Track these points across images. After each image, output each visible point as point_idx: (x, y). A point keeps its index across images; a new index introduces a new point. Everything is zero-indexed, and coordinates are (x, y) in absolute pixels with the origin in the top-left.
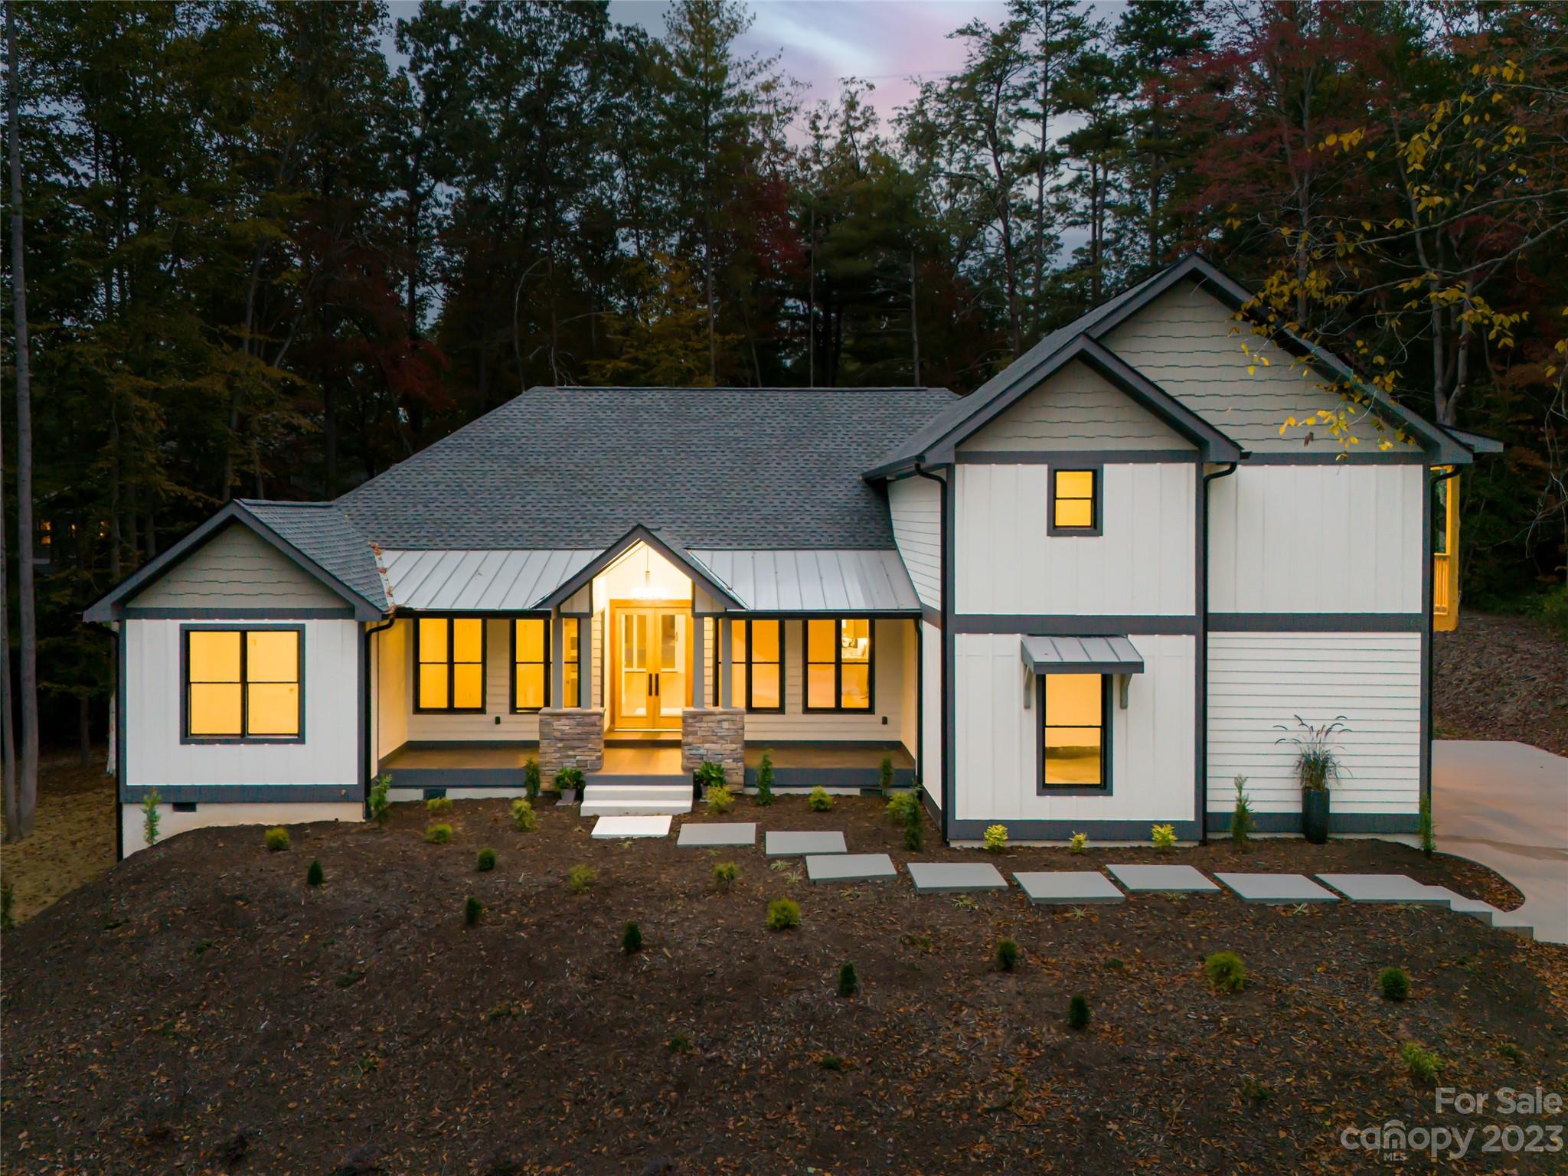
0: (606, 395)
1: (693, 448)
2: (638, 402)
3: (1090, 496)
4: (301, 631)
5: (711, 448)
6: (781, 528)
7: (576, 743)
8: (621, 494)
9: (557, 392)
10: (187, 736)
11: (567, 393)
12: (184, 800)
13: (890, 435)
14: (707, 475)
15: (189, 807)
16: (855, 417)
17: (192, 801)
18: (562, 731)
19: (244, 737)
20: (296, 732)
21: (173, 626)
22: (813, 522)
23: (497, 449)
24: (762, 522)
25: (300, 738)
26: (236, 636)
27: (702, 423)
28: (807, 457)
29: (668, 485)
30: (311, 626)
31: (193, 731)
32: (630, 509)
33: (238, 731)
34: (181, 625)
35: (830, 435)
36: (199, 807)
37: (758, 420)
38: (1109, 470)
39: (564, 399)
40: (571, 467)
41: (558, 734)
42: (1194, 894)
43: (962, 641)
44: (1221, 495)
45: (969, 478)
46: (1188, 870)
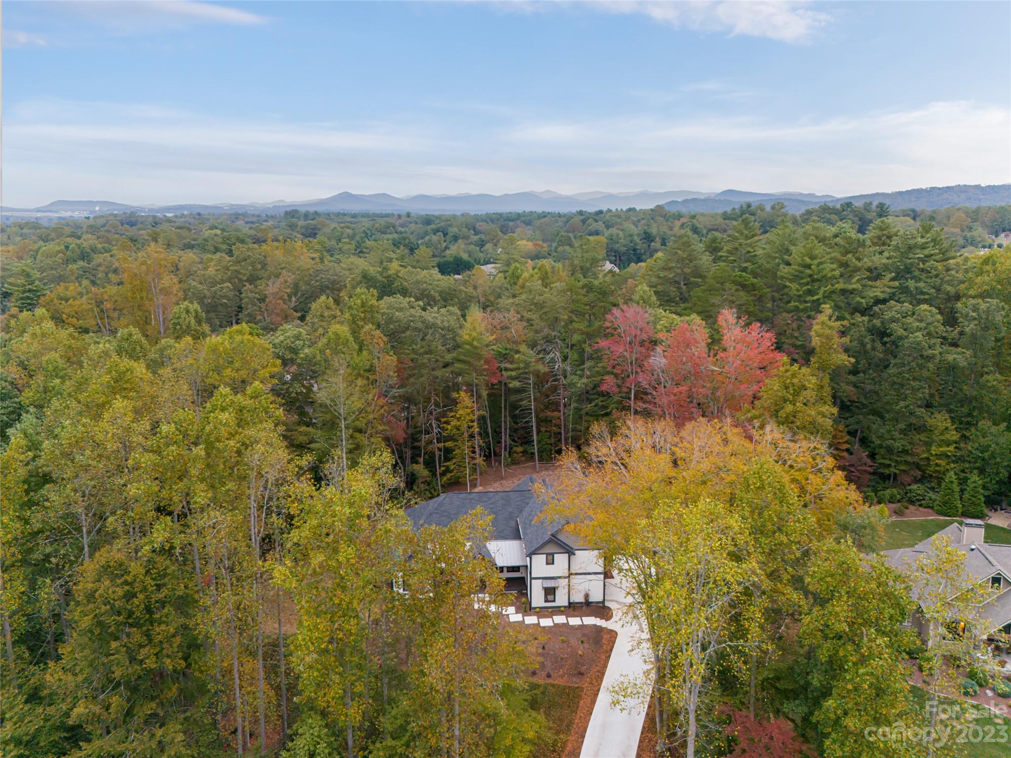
3: (552, 559)
6: (502, 535)
13: (523, 506)
16: (516, 500)
22: (508, 533)
27: (485, 503)
35: (511, 506)
37: (496, 502)
38: (555, 555)
42: (563, 624)
43: (533, 581)
44: (572, 557)
45: (534, 557)
46: (564, 617)
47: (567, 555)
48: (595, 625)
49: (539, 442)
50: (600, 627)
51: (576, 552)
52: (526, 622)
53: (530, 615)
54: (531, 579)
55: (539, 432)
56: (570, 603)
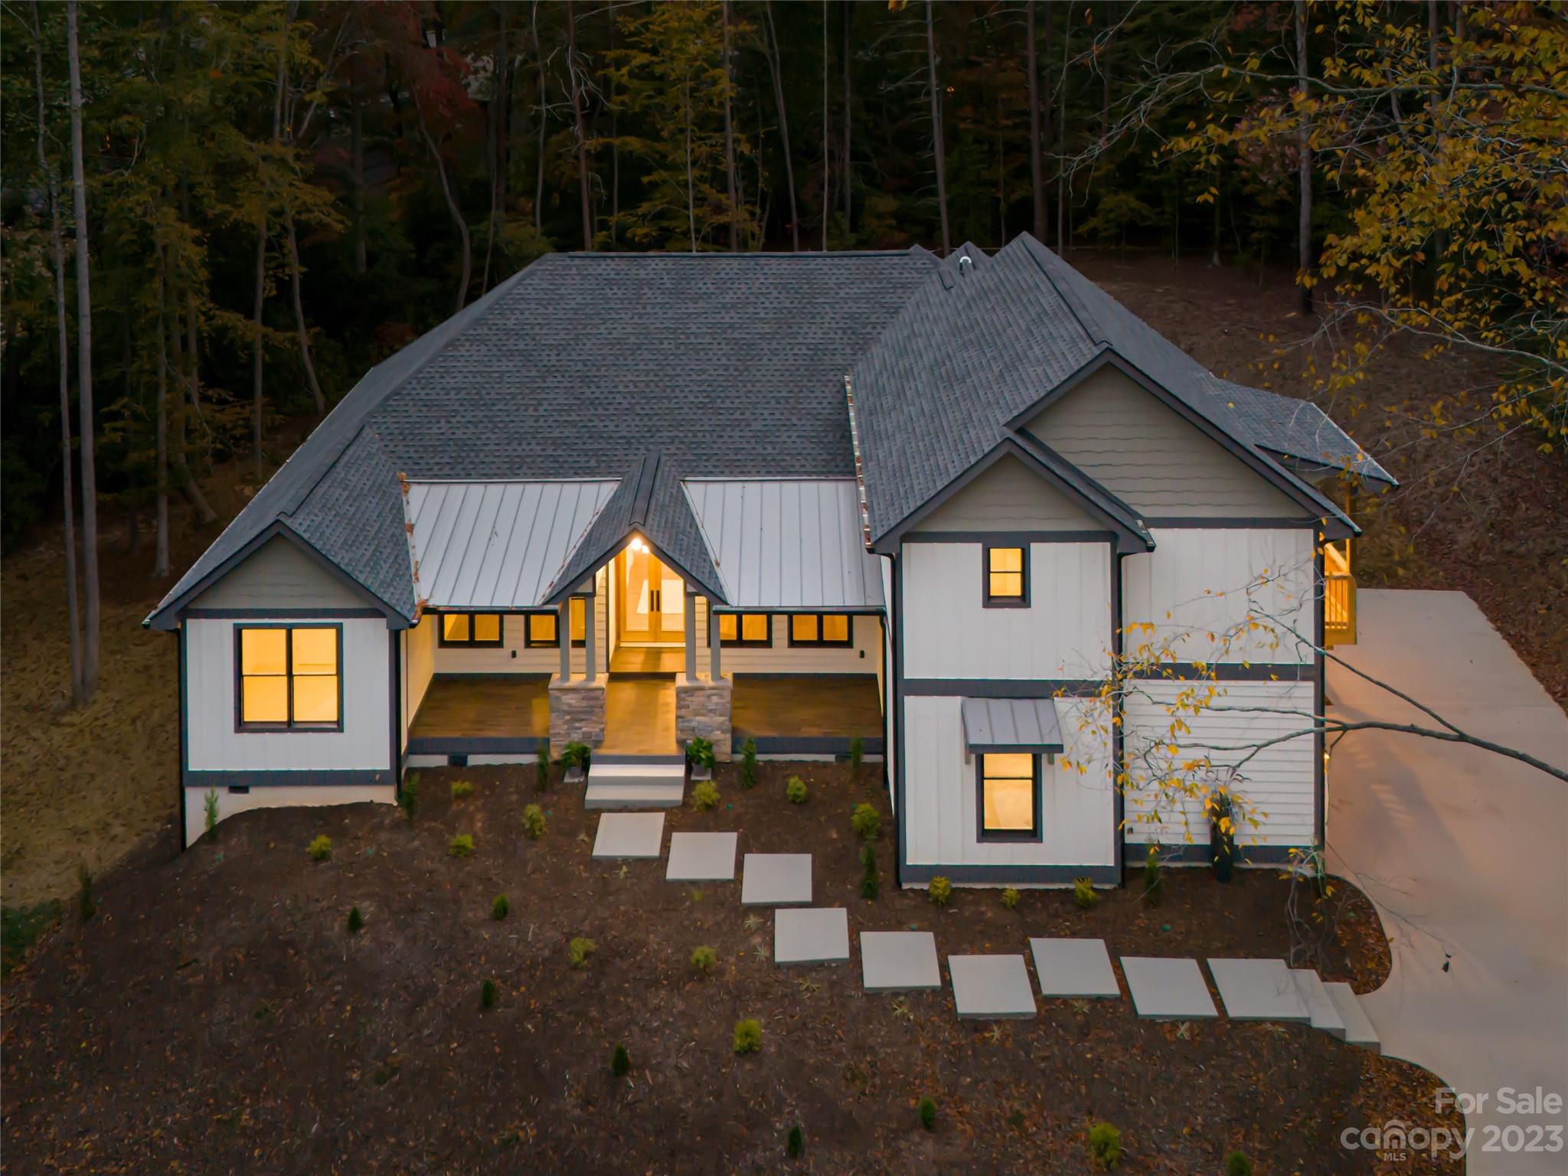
0: (613, 265)
1: (692, 339)
2: (642, 273)
3: (1019, 569)
4: (339, 629)
5: (708, 339)
6: (770, 450)
7: (583, 716)
8: (625, 404)
9: (568, 261)
10: (241, 725)
11: (577, 262)
12: (239, 783)
13: (873, 319)
14: (704, 377)
15: (242, 789)
16: (842, 294)
17: (245, 784)
18: (570, 705)
19: (290, 725)
20: (335, 719)
21: (227, 625)
22: (798, 440)
23: (512, 341)
24: (753, 440)
25: (339, 726)
26: (283, 633)
27: (701, 304)
28: (796, 351)
29: (669, 390)
30: (348, 624)
31: (246, 720)
32: (633, 424)
33: (285, 719)
34: (235, 625)
35: (818, 320)
36: (252, 790)
37: (752, 299)
38: (1035, 548)
39: (574, 271)
40: (580, 366)
41: (566, 708)
42: (1097, 1001)
43: (910, 702)
44: (1134, 564)
45: (915, 554)
46: (1097, 947)
47: (1101, 551)
48: (1299, 1027)
49: (953, 177)
50: (1334, 1038)
51: (1158, 535)
52: (875, 976)
53: (897, 925)
54: (905, 687)
55: (952, 138)
56: (1124, 850)
